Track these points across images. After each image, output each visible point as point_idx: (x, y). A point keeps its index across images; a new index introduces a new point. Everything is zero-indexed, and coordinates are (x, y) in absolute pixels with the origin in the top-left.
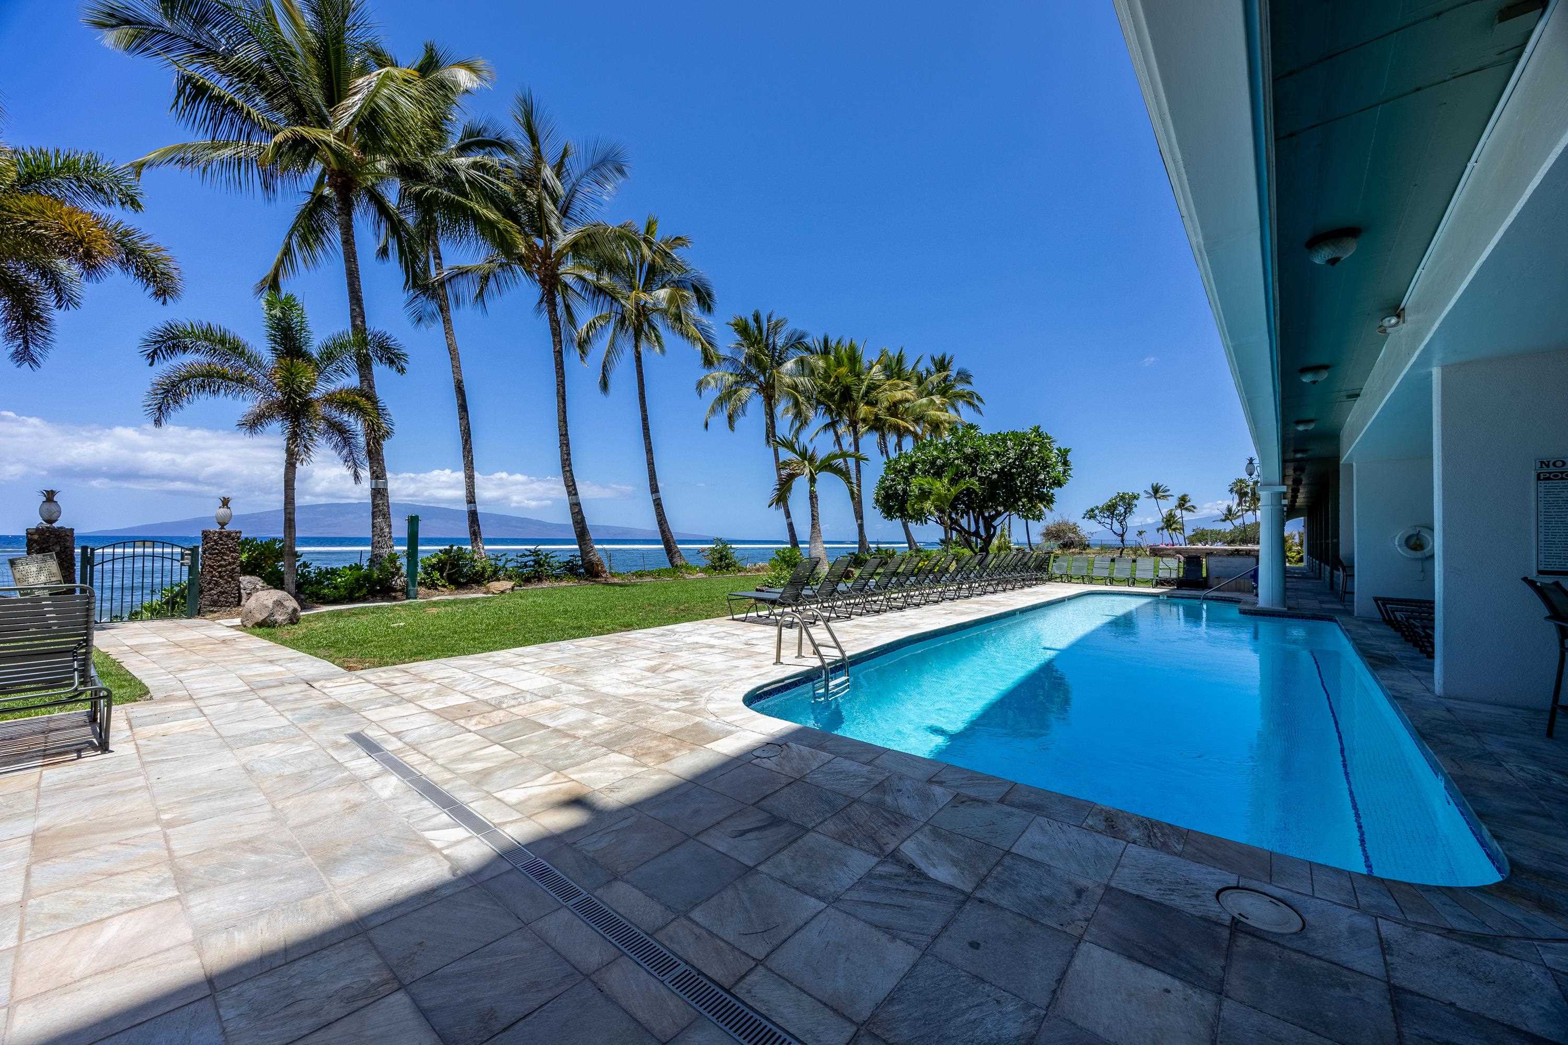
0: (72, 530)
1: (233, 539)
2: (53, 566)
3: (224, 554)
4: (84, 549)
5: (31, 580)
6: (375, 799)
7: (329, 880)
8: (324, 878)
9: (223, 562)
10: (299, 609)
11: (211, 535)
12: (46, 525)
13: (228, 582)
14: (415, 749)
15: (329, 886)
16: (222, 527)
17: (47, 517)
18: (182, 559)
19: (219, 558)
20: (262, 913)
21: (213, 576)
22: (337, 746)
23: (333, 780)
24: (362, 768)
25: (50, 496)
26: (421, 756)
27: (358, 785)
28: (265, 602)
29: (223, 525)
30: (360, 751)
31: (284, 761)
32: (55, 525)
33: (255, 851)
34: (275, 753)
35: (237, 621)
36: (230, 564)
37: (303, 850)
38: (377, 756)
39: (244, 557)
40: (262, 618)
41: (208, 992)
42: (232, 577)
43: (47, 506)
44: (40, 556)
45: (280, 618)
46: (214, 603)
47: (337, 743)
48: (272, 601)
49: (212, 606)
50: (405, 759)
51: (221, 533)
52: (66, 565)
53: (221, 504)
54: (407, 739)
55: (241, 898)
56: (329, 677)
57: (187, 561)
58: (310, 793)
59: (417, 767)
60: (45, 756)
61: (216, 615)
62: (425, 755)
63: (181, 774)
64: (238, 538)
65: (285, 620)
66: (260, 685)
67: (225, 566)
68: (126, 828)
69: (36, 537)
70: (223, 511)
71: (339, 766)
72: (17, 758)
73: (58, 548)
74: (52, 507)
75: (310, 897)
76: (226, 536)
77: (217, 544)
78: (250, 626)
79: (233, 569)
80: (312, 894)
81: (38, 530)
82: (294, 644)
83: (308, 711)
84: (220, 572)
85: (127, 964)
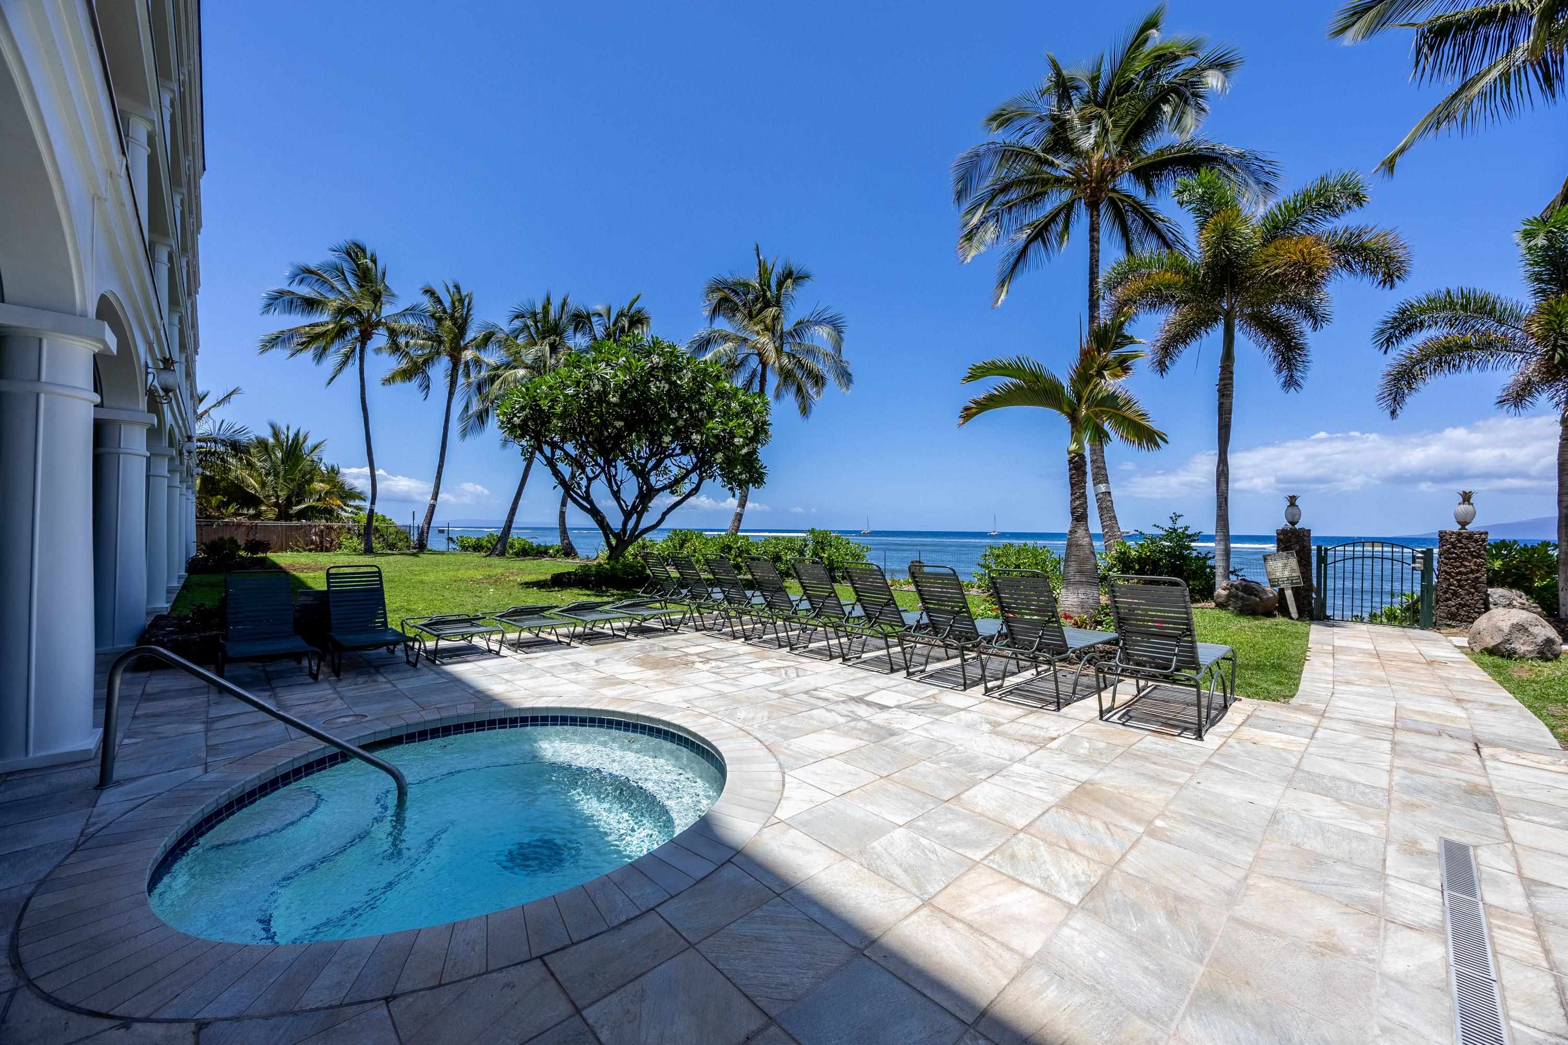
0: (1309, 530)
1: (1476, 541)
2: (1293, 562)
3: (1464, 559)
4: (1319, 548)
5: (1278, 574)
6: (1371, 961)
7: (1184, 1017)
8: (1182, 1009)
9: (1462, 569)
10: (1559, 640)
11: (1448, 537)
12: (1290, 526)
13: (1469, 593)
14: (1537, 928)
15: (1173, 1026)
16: (1463, 527)
17: (1291, 520)
18: (1414, 562)
19: (1458, 564)
20: (1091, 988)
21: (1450, 585)
22: (1411, 848)
23: (1349, 891)
24: (1406, 901)
25: (1292, 500)
26: (1537, 951)
27: (1372, 921)
28: (1500, 624)
29: (1463, 524)
30: (1436, 875)
31: (1321, 829)
32: (1297, 526)
33: (1172, 914)
34: (1324, 814)
35: (1463, 641)
36: (1472, 571)
37: (1208, 955)
38: (1451, 898)
39: (1497, 564)
40: (1493, 643)
41: (970, 1020)
42: (1475, 587)
43: (1291, 509)
44: (1284, 554)
45: (1521, 646)
46: (1453, 616)
47: (1414, 842)
48: (1509, 623)
49: (1450, 619)
50: (1497, 933)
51: (1459, 534)
52: (1304, 562)
53: (1461, 500)
54: (1542, 903)
55: (1101, 954)
56: (1516, 746)
57: (1419, 565)
58: (1302, 888)
59: (1504, 962)
60: (1165, 724)
61: (1454, 630)
62: (1547, 952)
63: (1219, 789)
64: (1484, 540)
65: (1530, 652)
66: (1411, 725)
67: (1466, 574)
68: (1125, 814)
69: (1282, 537)
70: (1465, 507)
71: (1380, 877)
72: (1149, 718)
73: (1298, 547)
74: (1295, 510)
75: (1142, 1018)
76: (1467, 538)
77: (1454, 547)
78: (1477, 650)
79: (1477, 578)
80: (1149, 1016)
81: (1283, 530)
82: (1518, 689)
83: (1429, 781)
84: (1459, 581)
85: (985, 935)
